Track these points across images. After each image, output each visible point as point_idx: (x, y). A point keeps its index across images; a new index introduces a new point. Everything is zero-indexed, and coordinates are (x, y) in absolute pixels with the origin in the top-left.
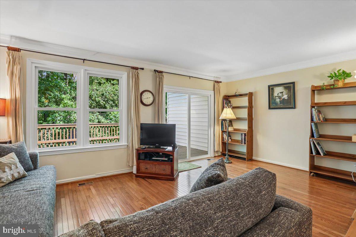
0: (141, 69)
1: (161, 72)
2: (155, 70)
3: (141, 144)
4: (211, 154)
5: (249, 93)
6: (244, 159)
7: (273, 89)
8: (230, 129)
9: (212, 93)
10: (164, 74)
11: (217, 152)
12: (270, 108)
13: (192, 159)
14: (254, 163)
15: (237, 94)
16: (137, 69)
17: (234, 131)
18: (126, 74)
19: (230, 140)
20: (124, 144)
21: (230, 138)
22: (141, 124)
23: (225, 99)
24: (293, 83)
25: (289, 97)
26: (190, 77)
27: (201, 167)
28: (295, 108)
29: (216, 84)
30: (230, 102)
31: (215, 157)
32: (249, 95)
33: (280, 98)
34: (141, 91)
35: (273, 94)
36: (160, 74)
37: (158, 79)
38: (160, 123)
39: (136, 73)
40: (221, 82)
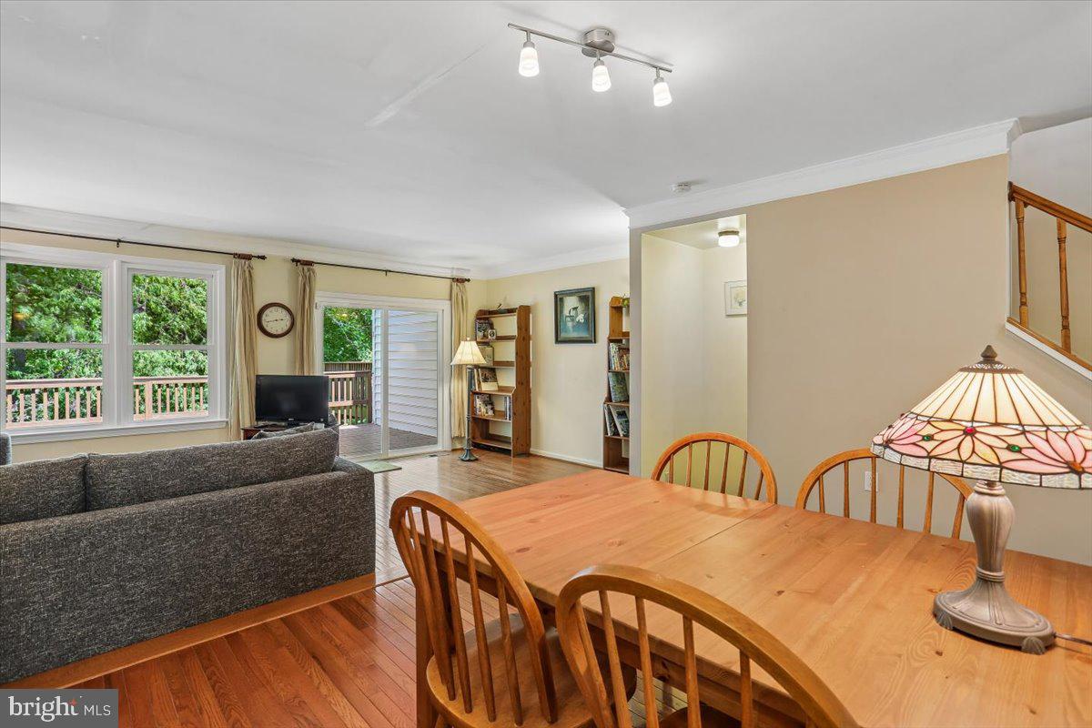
0: (259, 257)
1: (309, 263)
2: (293, 260)
3: (258, 419)
4: (444, 444)
5: (521, 307)
6: (507, 452)
7: (562, 300)
8: (487, 387)
9: (446, 305)
10: (316, 267)
11: (459, 438)
12: (558, 341)
13: (392, 454)
14: (533, 461)
15: (503, 307)
16: (248, 257)
17: (499, 391)
18: (223, 268)
19: (490, 413)
20: (219, 419)
21: (492, 409)
22: (258, 377)
23: (480, 319)
24: (593, 290)
25: (587, 319)
26: (386, 271)
27: (400, 469)
28: (595, 342)
29: (454, 284)
30: (492, 326)
31: (454, 450)
32: (519, 311)
33: (573, 320)
34: (258, 307)
35: (562, 312)
36: (306, 268)
37: (300, 278)
38: (305, 374)
39: (246, 267)
40: (469, 280)
